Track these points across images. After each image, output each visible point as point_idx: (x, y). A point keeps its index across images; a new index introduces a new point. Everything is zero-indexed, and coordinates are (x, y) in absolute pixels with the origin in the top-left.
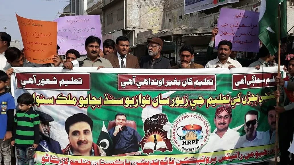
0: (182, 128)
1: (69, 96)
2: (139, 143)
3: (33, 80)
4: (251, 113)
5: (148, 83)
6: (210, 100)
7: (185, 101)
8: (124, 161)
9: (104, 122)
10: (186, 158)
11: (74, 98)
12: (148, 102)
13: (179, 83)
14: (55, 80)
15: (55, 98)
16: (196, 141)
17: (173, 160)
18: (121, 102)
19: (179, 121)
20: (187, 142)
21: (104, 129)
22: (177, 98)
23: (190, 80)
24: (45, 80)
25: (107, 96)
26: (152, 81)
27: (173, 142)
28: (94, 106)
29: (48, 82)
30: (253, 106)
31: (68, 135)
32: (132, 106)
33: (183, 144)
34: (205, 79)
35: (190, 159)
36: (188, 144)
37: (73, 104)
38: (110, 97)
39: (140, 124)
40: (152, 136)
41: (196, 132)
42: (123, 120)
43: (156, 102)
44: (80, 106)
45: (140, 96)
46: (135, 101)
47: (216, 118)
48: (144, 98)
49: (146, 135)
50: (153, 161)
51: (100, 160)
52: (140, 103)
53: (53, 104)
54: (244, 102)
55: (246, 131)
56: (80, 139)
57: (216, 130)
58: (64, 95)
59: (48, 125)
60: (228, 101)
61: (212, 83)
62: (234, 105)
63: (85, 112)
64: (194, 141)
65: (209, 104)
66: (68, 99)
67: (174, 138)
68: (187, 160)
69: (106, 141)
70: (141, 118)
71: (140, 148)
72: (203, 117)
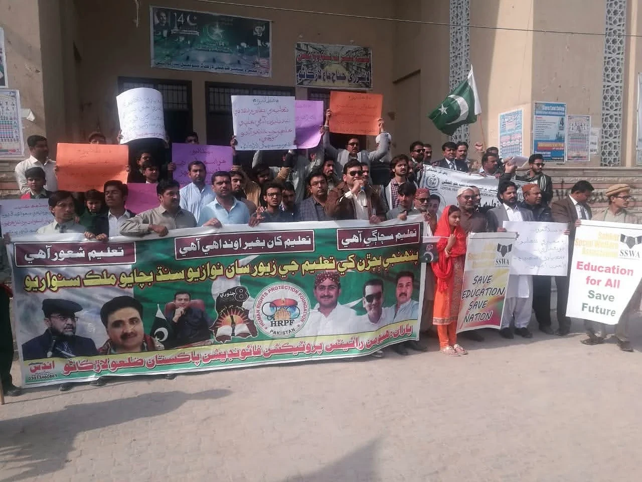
0: (269, 303)
1: (104, 273)
3: (45, 254)
4: (372, 282)
5: (219, 247)
6: (307, 265)
7: (271, 267)
8: (190, 354)
9: (158, 305)
10: (277, 345)
11: (113, 276)
12: (221, 272)
13: (263, 244)
14: (81, 251)
15: (82, 276)
16: (291, 321)
17: (259, 348)
18: (179, 276)
19: (264, 295)
20: (277, 322)
21: (160, 314)
22: (261, 264)
23: (278, 239)
24: (66, 252)
26: (225, 244)
27: (257, 324)
28: (143, 284)
29: (70, 254)
30: (377, 273)
31: (107, 327)
32: (197, 279)
33: (272, 326)
34: (299, 237)
35: (283, 347)
36: (279, 325)
37: (111, 284)
38: (166, 270)
39: (210, 301)
40: (228, 318)
41: (289, 309)
42: (185, 300)
43: (232, 271)
44: (123, 286)
45: (208, 265)
46: (201, 272)
47: (316, 289)
48: (214, 267)
49: (220, 317)
50: (231, 351)
51: (157, 357)
52: (208, 275)
53: (80, 287)
54: (360, 268)
55: (367, 309)
56: (125, 331)
57: (318, 305)
58: (96, 273)
59: (73, 317)
60: (332, 266)
61: (309, 242)
62: (344, 272)
64: (287, 322)
65: (305, 270)
66: (103, 278)
67: (259, 318)
68: (278, 347)
69: (164, 330)
70: (211, 294)
71: (211, 335)
72: (298, 289)
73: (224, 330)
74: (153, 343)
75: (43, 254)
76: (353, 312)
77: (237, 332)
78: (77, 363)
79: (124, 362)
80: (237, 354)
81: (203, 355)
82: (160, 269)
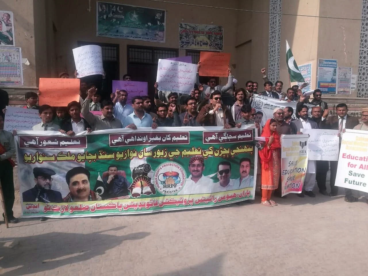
0: (163, 174)
1: (69, 153)
2: (129, 189)
4: (223, 163)
5: (135, 140)
6: (185, 152)
7: (164, 153)
8: (116, 204)
9: (99, 173)
10: (167, 199)
11: (73, 155)
12: (135, 155)
13: (160, 139)
14: (56, 141)
15: (56, 155)
16: (175, 185)
17: (157, 202)
18: (112, 156)
19: (160, 169)
20: (167, 186)
21: (99, 178)
22: (159, 150)
23: (168, 136)
24: (47, 142)
25: (101, 152)
26: (138, 138)
27: (156, 187)
28: (91, 161)
29: (50, 143)
30: (226, 158)
32: (122, 159)
33: (164, 188)
34: (181, 136)
35: (170, 200)
36: (168, 187)
37: (72, 160)
38: (104, 152)
39: (129, 173)
40: (139, 182)
41: (174, 178)
42: (114, 170)
43: (142, 154)
44: (79, 161)
45: (128, 150)
46: (124, 154)
47: (190, 166)
48: (132, 152)
49: (134, 182)
50: (140, 203)
51: (97, 204)
52: (128, 156)
53: (55, 161)
54: (216, 155)
56: (79, 188)
57: (191, 176)
58: (64, 153)
59: (50, 179)
60: (200, 153)
61: (186, 139)
62: (206, 157)
65: (184, 155)
66: (68, 156)
67: (157, 183)
68: (167, 201)
69: (102, 188)
70: (130, 168)
71: (129, 193)
72: (179, 166)
73: (137, 190)
74: (95, 195)
75: (35, 142)
76: (212, 180)
77: (144, 191)
78: (51, 206)
79: (77, 207)
80: (144, 205)
81: (124, 205)
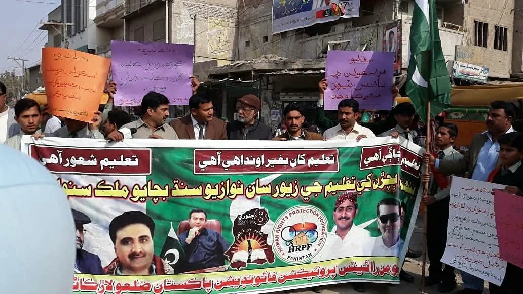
0: (289, 228)
1: (117, 184)
2: (226, 254)
3: (57, 158)
5: (241, 163)
6: (330, 186)
7: (294, 188)
8: (202, 280)
9: (171, 223)
10: (293, 271)
11: (125, 188)
12: (240, 191)
13: (286, 162)
14: (93, 159)
15: (94, 186)
16: (308, 245)
17: (274, 275)
18: (198, 192)
19: (285, 219)
20: (295, 248)
22: (283, 184)
23: (301, 158)
24: (77, 159)
25: (177, 184)
26: (247, 160)
28: (157, 199)
29: (82, 162)
30: (390, 192)
31: (114, 244)
32: (215, 198)
33: (290, 252)
34: (323, 156)
35: (298, 272)
36: (296, 251)
37: (122, 197)
38: (182, 184)
39: (227, 224)
40: (245, 243)
41: (308, 234)
42: (201, 219)
43: (252, 190)
44: (134, 200)
45: (228, 182)
46: (220, 189)
47: (335, 211)
48: (234, 185)
49: (236, 242)
50: (245, 278)
51: (165, 281)
52: (227, 193)
53: (91, 197)
55: (381, 230)
56: (133, 250)
57: (335, 228)
58: (107, 183)
59: (82, 229)
61: (332, 162)
62: (361, 191)
63: (141, 208)
64: (304, 246)
65: (328, 192)
66: (115, 189)
67: (278, 244)
68: (293, 273)
69: (175, 252)
70: (229, 215)
71: (226, 261)
72: (319, 211)
73: (240, 255)
74: (162, 265)
75: (55, 159)
77: (253, 258)
78: (81, 280)
79: (129, 285)
80: (251, 281)
81: (215, 282)
82: (176, 183)
